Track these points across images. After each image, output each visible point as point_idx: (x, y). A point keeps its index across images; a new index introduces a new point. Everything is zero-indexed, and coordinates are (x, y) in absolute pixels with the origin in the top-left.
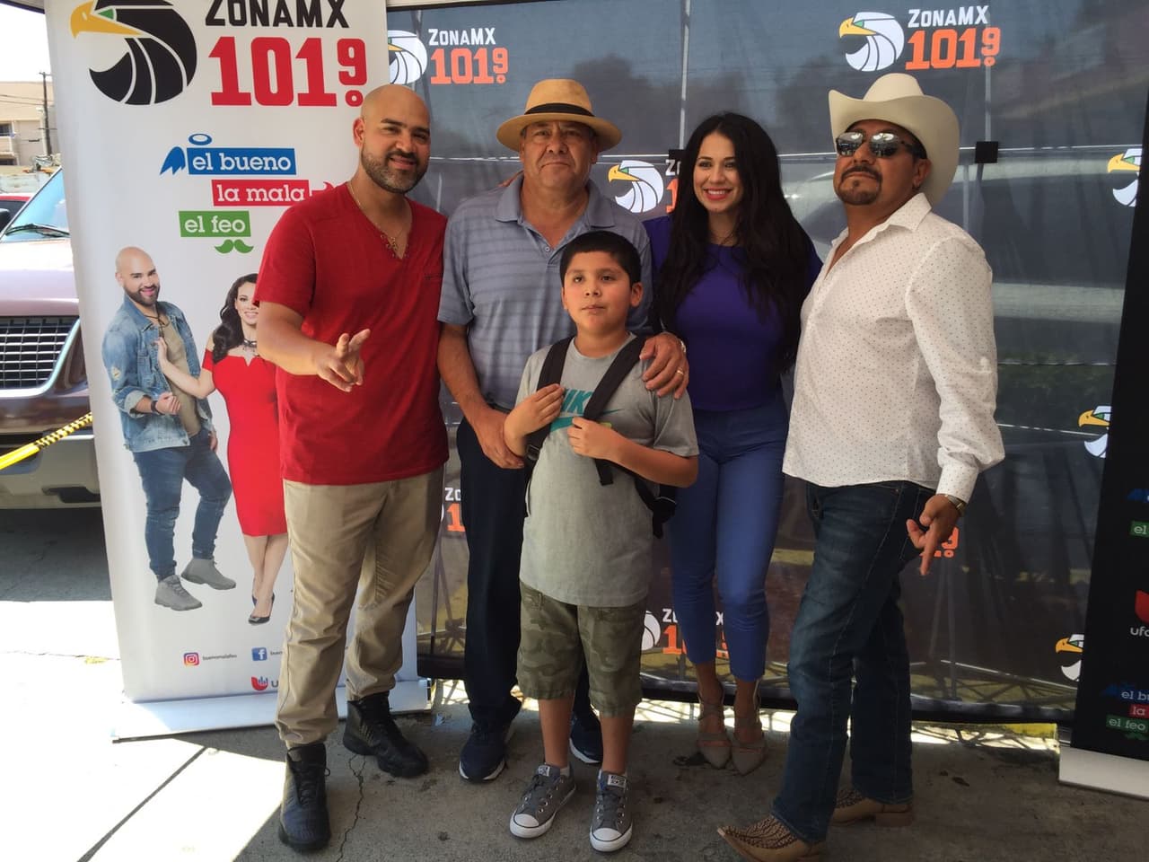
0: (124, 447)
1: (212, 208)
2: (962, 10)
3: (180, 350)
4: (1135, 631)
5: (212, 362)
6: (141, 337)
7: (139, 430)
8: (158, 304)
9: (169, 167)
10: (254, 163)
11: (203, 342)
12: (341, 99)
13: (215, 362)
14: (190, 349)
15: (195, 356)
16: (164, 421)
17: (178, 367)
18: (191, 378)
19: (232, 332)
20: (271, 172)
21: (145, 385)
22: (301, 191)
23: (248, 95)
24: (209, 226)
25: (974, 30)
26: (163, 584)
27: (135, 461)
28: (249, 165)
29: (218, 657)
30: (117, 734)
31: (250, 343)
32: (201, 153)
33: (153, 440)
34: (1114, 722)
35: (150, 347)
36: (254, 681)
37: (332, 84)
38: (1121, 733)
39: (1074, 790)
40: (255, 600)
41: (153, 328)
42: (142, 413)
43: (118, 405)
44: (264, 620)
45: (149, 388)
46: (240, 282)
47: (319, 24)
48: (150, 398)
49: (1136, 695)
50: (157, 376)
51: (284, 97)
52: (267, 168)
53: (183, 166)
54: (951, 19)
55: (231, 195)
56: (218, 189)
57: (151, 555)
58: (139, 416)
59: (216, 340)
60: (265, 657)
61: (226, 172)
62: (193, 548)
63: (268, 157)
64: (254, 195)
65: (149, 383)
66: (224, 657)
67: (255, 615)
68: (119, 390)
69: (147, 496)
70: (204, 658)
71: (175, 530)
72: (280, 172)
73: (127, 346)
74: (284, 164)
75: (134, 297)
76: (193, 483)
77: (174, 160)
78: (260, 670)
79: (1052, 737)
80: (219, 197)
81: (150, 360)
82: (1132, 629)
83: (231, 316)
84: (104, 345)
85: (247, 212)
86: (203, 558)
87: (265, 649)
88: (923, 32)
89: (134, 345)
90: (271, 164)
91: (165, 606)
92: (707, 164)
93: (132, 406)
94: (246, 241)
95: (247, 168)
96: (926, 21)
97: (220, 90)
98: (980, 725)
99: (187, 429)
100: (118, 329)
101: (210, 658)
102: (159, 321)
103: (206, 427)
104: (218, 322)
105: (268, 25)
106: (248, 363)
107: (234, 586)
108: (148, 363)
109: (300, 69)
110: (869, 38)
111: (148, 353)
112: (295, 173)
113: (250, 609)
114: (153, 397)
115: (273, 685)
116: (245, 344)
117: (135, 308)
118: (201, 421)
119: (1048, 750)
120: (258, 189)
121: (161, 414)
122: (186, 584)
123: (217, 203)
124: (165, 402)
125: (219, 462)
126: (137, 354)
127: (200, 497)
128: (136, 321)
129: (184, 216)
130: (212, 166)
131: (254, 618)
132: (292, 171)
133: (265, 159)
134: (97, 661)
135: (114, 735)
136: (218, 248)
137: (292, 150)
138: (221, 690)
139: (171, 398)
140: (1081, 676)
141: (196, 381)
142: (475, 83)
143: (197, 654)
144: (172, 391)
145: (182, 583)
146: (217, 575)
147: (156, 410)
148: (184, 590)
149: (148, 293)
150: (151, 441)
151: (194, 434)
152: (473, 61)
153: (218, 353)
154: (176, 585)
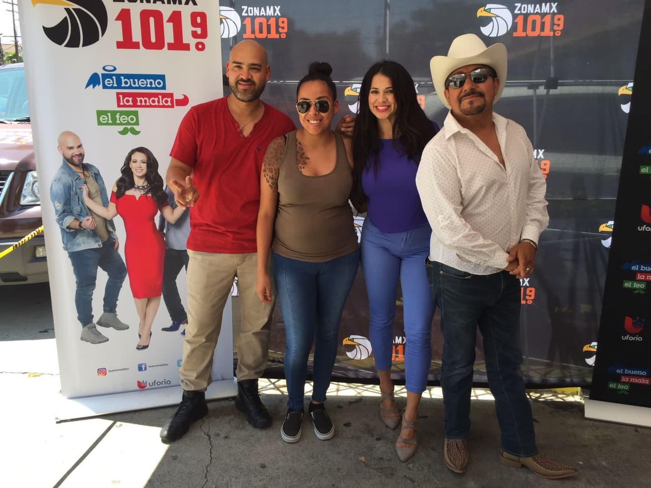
0: (63, 249)
1: (115, 108)
2: (543, 4)
3: (96, 191)
4: (624, 338)
5: (116, 199)
6: (73, 184)
7: (72, 238)
8: (83, 164)
9: (90, 85)
10: (141, 82)
11: (111, 187)
12: (193, 47)
13: (118, 198)
14: (102, 191)
15: (106, 195)
16: (87, 233)
17: (95, 202)
18: (103, 208)
19: (128, 181)
20: (151, 88)
21: (75, 212)
22: (169, 99)
23: (138, 43)
24: (114, 119)
25: (550, 15)
26: (86, 328)
27: (69, 257)
28: (138, 84)
29: (118, 370)
30: (59, 418)
31: (138, 187)
32: (110, 76)
33: (80, 245)
35: (78, 190)
36: (139, 384)
37: (187, 38)
38: (616, 391)
39: (592, 422)
40: (140, 336)
41: (80, 179)
42: (73, 229)
43: (59, 224)
44: (145, 347)
45: (78, 214)
46: (133, 152)
47: (180, 3)
48: (78, 220)
49: (624, 371)
50: (82, 207)
51: (159, 45)
52: (149, 86)
53: (99, 84)
54: (537, 9)
55: (128, 101)
56: (120, 97)
57: (79, 312)
58: (72, 231)
59: (118, 186)
60: (145, 369)
61: (124, 88)
62: (104, 307)
63: (149, 79)
64: (141, 101)
65: (77, 212)
66: (121, 370)
67: (140, 344)
68: (60, 215)
69: (76, 277)
70: (109, 371)
71: (93, 297)
72: (156, 88)
73: (64, 189)
74: (159, 83)
75: (68, 161)
76: (104, 269)
77: (94, 80)
78: (143, 377)
79: (577, 395)
80: (120, 102)
81: (79, 198)
83: (127, 171)
84: (51, 189)
85: (137, 111)
86: (109, 312)
87: (145, 364)
88: (523, 16)
89: (68, 189)
90: (151, 83)
91: (86, 341)
92: (376, 92)
93: (67, 224)
94: (137, 128)
95: (137, 85)
96: (524, 10)
97: (121, 39)
98: (540, 390)
99: (101, 238)
100: (59, 180)
101: (113, 371)
102: (84, 175)
103: (112, 236)
104: (119, 175)
105: (150, 3)
106: (137, 199)
107: (128, 328)
108: (77, 200)
109: (168, 29)
110: (494, 19)
111: (77, 194)
112: (165, 89)
113: (137, 341)
114: (80, 219)
115: (150, 385)
116: (136, 188)
118: (109, 232)
119: (576, 402)
120: (143, 98)
121: (85, 229)
122: (99, 328)
123: (119, 106)
124: (87, 222)
125: (119, 256)
126: (70, 195)
127: (108, 277)
128: (70, 175)
129: (100, 113)
130: (117, 84)
131: (139, 346)
132: (164, 88)
133: (148, 80)
134: (36, 375)
135: (57, 418)
136: (119, 132)
137: (164, 76)
138: (120, 389)
139: (91, 220)
140: (595, 363)
141: (106, 209)
142: (268, 37)
143: (105, 369)
144: (91, 215)
145: (97, 327)
146: (119, 322)
147: (82, 227)
148: (97, 331)
149: (77, 158)
150: (79, 245)
151: (104, 241)
152: (267, 25)
153: (120, 193)
154: (93, 329)
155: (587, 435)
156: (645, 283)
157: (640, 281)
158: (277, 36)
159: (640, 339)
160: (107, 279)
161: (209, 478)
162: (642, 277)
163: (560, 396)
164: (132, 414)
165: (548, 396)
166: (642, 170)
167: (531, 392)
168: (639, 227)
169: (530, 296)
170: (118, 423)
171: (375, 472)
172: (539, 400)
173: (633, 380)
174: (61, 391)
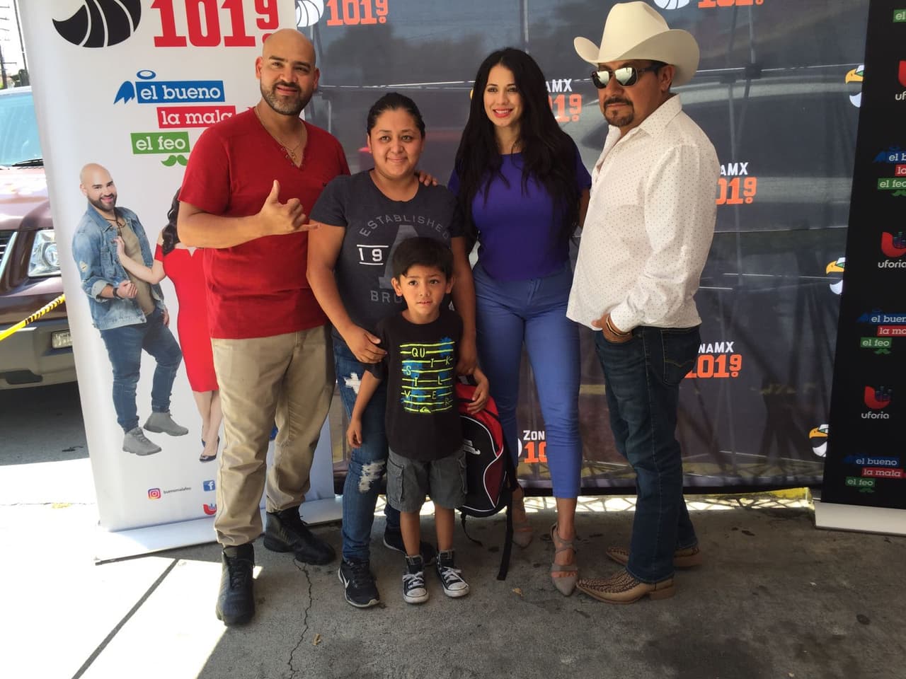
0: (93, 327)
1: (158, 130)
3: (136, 246)
4: (864, 416)
5: (162, 254)
6: (103, 237)
7: (104, 313)
8: (115, 209)
9: (121, 98)
10: (191, 92)
11: (155, 239)
12: (259, 41)
13: (165, 254)
14: (144, 245)
15: (149, 250)
16: (124, 304)
17: (134, 260)
18: (147, 268)
20: (204, 100)
21: (108, 275)
23: (184, 38)
24: (155, 145)
26: (129, 435)
27: (102, 337)
28: (187, 95)
29: (174, 491)
30: (98, 558)
32: (148, 85)
33: (116, 320)
34: (851, 482)
35: (110, 245)
36: (206, 507)
37: (251, 29)
38: (856, 489)
39: (826, 532)
40: (204, 443)
41: (113, 229)
42: (106, 298)
43: (86, 292)
44: (212, 458)
45: (111, 278)
48: (112, 286)
49: (866, 461)
50: (118, 269)
51: (213, 40)
52: (201, 97)
53: (133, 97)
55: (173, 119)
56: (162, 115)
57: (119, 412)
58: (104, 301)
59: (165, 237)
60: (214, 488)
61: (168, 101)
62: (152, 404)
63: (202, 88)
64: (191, 119)
65: (110, 274)
66: (181, 490)
67: (205, 454)
68: (87, 280)
69: (113, 365)
70: (165, 492)
71: (137, 391)
72: (211, 100)
73: (92, 244)
74: (215, 93)
75: (95, 204)
76: (150, 353)
77: (126, 92)
78: (210, 498)
79: (804, 498)
80: (163, 121)
81: (111, 255)
82: (862, 415)
84: (74, 244)
85: (186, 133)
86: (161, 412)
87: (213, 481)
89: (97, 243)
90: (204, 93)
91: (131, 452)
92: (494, 90)
93: (98, 293)
95: (185, 97)
97: (161, 34)
98: (753, 494)
99: (144, 309)
100: (84, 231)
101: (169, 492)
102: (118, 223)
103: (160, 307)
104: (166, 222)
106: (192, 253)
107: (187, 433)
108: (110, 258)
109: (225, 17)
111: (109, 250)
112: (224, 101)
113: (200, 450)
114: (114, 284)
117: (97, 213)
118: (155, 302)
119: (803, 508)
120: (194, 114)
121: (122, 299)
122: (147, 434)
123: (161, 126)
124: (125, 288)
125: (171, 334)
126: (100, 251)
127: (156, 363)
128: (98, 224)
129: (135, 137)
130: (157, 96)
131: (204, 457)
132: (222, 99)
133: (199, 89)
134: (62, 506)
135: (97, 559)
136: (164, 163)
137: (221, 83)
138: (180, 516)
139: (129, 285)
140: (827, 452)
141: (150, 270)
142: (362, 23)
143: (159, 489)
144: (130, 279)
145: (144, 433)
146: (173, 425)
147: (117, 296)
148: (145, 438)
149: (107, 201)
150: (114, 320)
151: (149, 313)
152: (360, 5)
153: (167, 247)
154: (140, 436)
155: (820, 549)
156: (890, 339)
157: (884, 337)
158: (374, 21)
159: (886, 416)
160: (155, 367)
161: (310, 625)
162: (886, 332)
163: (781, 501)
164: (199, 550)
165: (765, 503)
166: (881, 185)
167: (741, 497)
168: (879, 263)
169: (735, 366)
170: (181, 561)
171: (535, 607)
172: (753, 507)
173: (880, 473)
174: (99, 523)
